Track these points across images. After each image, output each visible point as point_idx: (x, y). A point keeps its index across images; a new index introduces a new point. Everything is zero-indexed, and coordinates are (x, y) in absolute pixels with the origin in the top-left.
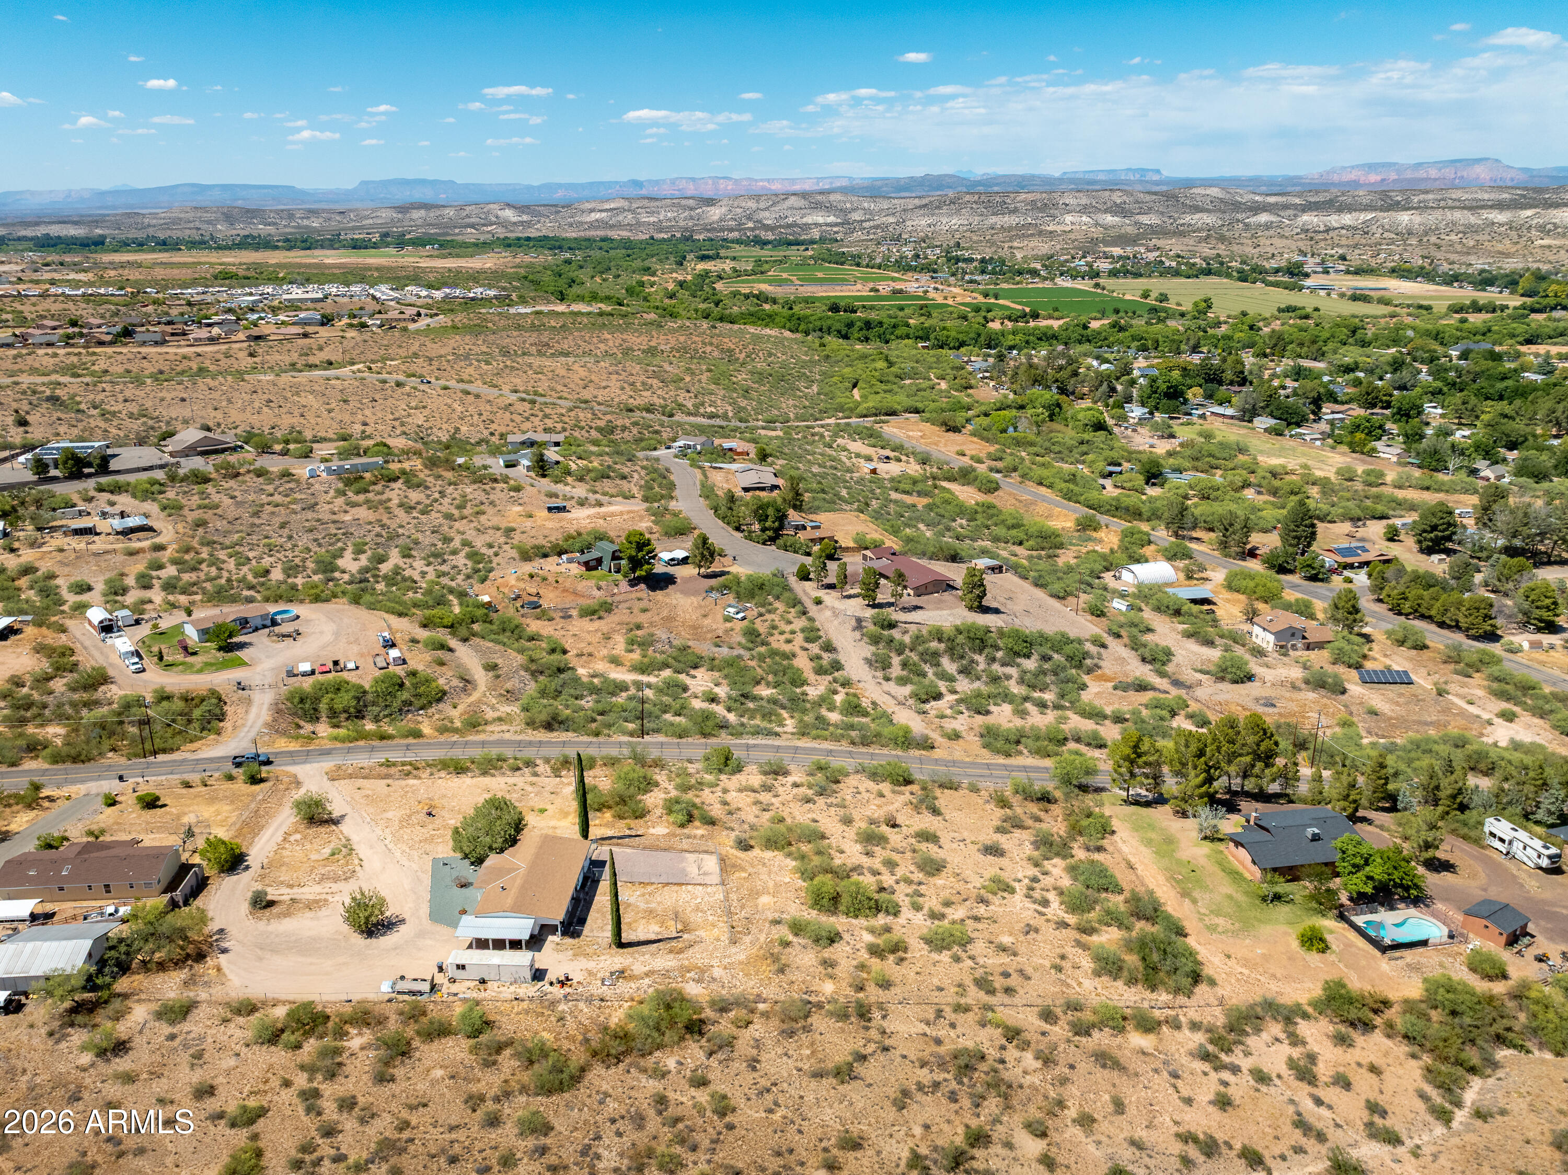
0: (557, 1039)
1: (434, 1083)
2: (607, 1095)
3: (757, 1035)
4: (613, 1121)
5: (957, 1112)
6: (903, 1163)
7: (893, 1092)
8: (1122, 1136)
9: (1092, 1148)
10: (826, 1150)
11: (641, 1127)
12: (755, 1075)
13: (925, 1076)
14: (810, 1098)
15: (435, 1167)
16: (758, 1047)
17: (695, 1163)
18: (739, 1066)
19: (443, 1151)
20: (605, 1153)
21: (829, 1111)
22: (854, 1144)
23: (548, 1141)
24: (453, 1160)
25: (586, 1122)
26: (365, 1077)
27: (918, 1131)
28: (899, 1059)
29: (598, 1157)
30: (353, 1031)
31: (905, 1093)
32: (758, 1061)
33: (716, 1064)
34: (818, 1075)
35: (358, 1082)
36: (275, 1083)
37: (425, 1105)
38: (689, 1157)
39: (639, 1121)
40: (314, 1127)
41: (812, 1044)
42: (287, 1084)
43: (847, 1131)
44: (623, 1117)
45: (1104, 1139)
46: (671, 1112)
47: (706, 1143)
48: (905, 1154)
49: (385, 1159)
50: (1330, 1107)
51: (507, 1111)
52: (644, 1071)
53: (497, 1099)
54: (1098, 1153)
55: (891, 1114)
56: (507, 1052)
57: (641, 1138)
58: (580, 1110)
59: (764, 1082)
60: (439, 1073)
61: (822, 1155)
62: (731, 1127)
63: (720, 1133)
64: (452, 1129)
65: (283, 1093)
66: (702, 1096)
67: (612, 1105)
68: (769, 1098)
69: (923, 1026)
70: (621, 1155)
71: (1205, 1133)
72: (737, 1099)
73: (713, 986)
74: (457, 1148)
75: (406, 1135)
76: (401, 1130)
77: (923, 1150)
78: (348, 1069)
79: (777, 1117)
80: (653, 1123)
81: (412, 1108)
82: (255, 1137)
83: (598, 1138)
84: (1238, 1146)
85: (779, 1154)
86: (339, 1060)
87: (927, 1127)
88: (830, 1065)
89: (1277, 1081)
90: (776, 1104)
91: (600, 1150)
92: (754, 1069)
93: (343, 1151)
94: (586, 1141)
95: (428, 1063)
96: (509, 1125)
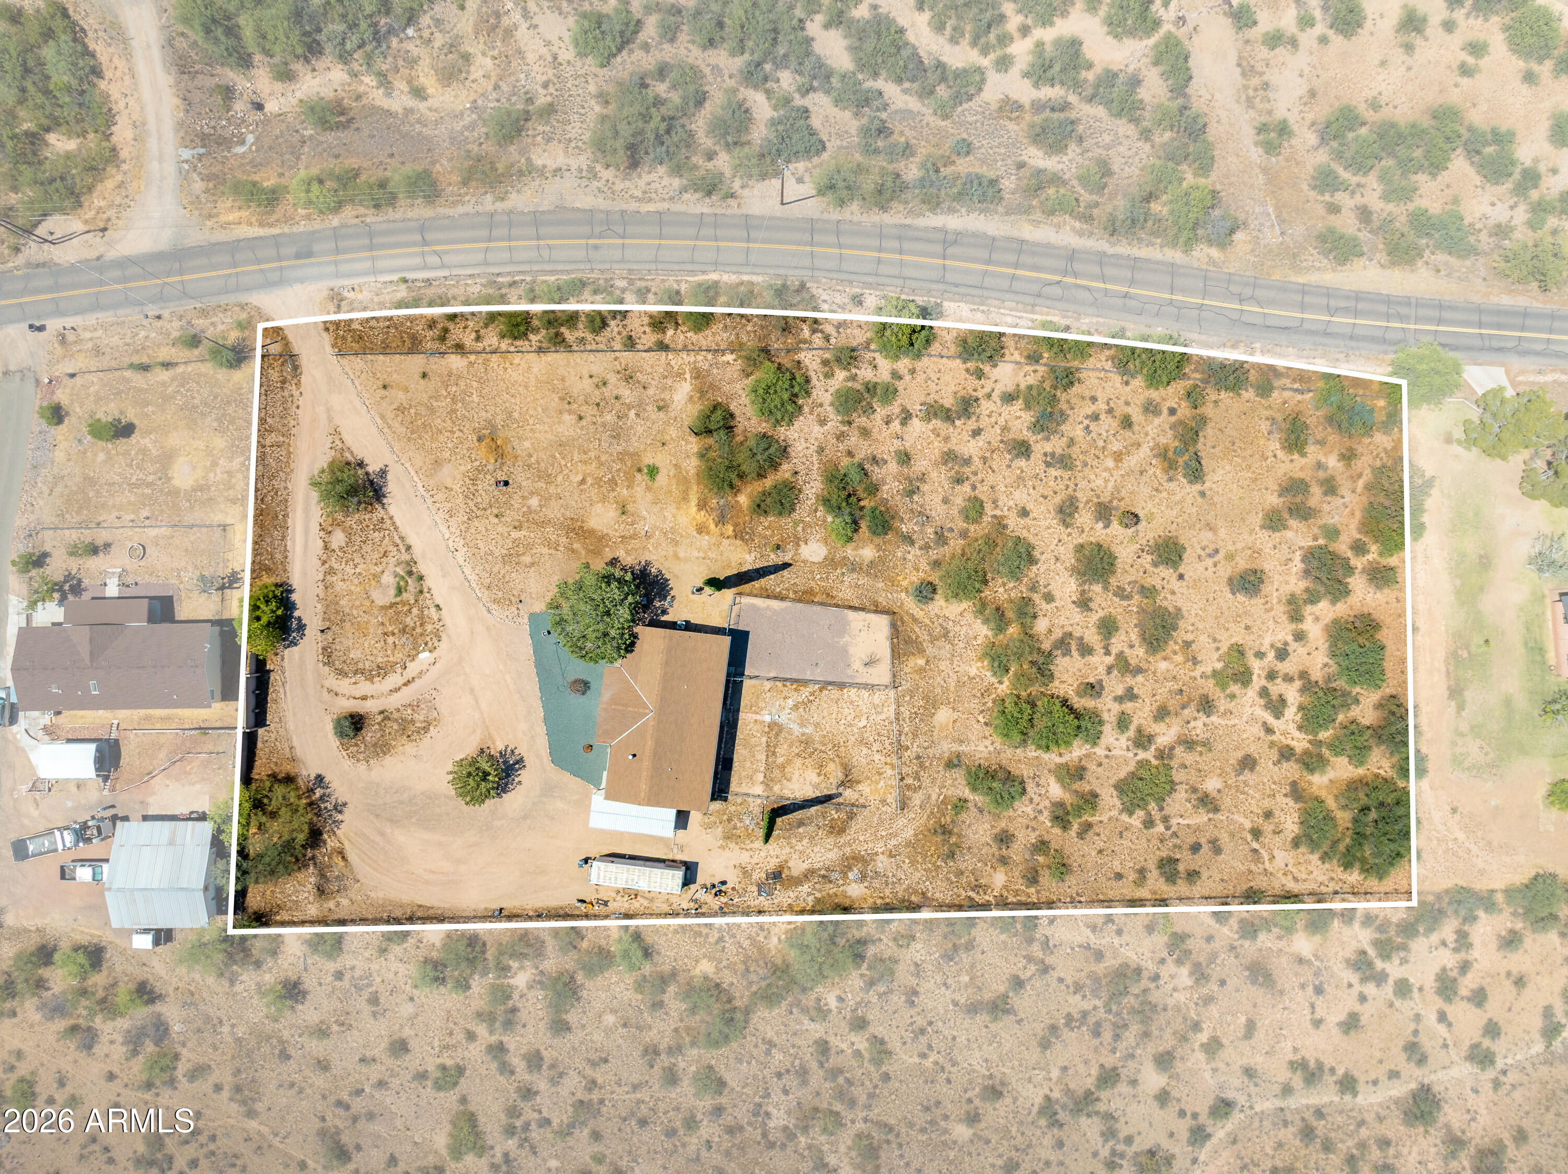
0: (718, 970)
1: (608, 1032)
2: (771, 1044)
3: (918, 958)
4: (779, 1075)
5: (1096, 1050)
6: (1035, 1109)
7: (1039, 1028)
8: (1240, 1063)
9: (1207, 1075)
10: (970, 1101)
11: (804, 1083)
12: (913, 1012)
13: (1076, 1004)
14: (962, 1040)
15: (628, 1130)
16: (918, 975)
17: (853, 1122)
18: (898, 999)
19: (633, 1114)
20: (774, 1112)
21: (977, 1054)
22: (994, 1092)
23: (723, 1100)
24: (643, 1123)
25: (755, 1077)
26: (542, 1025)
27: (1055, 1073)
28: (1054, 984)
29: (768, 1114)
30: (515, 964)
31: (1054, 1028)
32: (915, 993)
33: (874, 1000)
34: (973, 1009)
35: (536, 1033)
36: (460, 1036)
37: (606, 1061)
38: (847, 1115)
39: (803, 1073)
40: (512, 1089)
41: (973, 966)
42: (471, 1036)
43: (991, 1077)
44: (788, 1071)
45: (1222, 1066)
46: (834, 1061)
47: (862, 1099)
48: (1039, 1100)
49: (584, 1123)
50: (1450, 1025)
51: (682, 1065)
52: (805, 1010)
53: (670, 1051)
54: (1211, 1082)
55: (1033, 1055)
56: (672, 989)
57: (805, 1094)
58: (749, 1063)
59: (920, 1022)
60: (610, 1019)
61: (966, 1107)
62: (886, 1077)
63: (876, 1087)
64: (635, 1087)
65: (471, 1047)
66: (861, 1042)
67: (778, 1056)
68: (923, 1040)
69: (1088, 932)
70: (788, 1113)
71: (1317, 1060)
72: (894, 1043)
73: (876, 884)
74: (644, 1111)
75: (595, 1096)
76: (590, 1090)
77: (1056, 1095)
78: (523, 1015)
79: (928, 1063)
80: (816, 1077)
81: (594, 1064)
82: (463, 1100)
83: (768, 1095)
84: (1340, 1072)
85: (927, 1109)
86: (510, 1003)
87: (1065, 1069)
88: (987, 996)
89: (1416, 994)
90: (930, 1047)
91: (770, 1109)
92: (912, 1004)
93: (545, 1114)
94: (757, 1100)
95: (598, 1006)
96: (686, 1083)
